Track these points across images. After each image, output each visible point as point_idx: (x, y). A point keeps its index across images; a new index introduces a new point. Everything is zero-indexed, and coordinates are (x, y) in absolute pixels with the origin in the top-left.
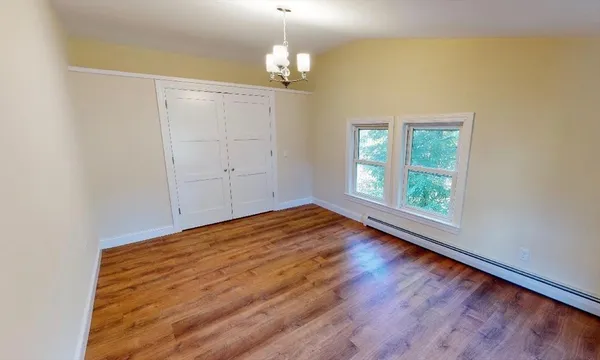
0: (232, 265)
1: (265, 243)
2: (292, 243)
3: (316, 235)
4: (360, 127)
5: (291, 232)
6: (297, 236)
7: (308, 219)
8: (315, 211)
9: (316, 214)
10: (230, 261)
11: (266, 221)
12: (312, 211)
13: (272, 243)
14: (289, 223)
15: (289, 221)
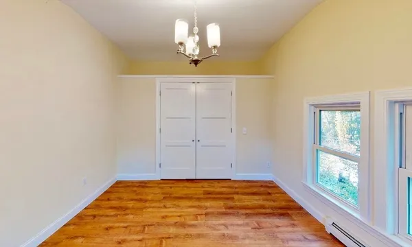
0: (159, 224)
1: (200, 211)
2: (222, 221)
3: (253, 221)
4: (321, 108)
5: (231, 208)
6: (233, 214)
7: (256, 197)
8: (270, 191)
9: (269, 194)
10: (159, 220)
11: (218, 188)
12: (268, 189)
13: (206, 214)
14: (236, 197)
15: (237, 193)
